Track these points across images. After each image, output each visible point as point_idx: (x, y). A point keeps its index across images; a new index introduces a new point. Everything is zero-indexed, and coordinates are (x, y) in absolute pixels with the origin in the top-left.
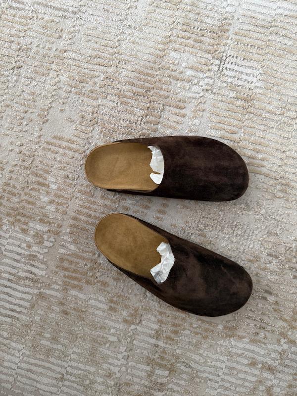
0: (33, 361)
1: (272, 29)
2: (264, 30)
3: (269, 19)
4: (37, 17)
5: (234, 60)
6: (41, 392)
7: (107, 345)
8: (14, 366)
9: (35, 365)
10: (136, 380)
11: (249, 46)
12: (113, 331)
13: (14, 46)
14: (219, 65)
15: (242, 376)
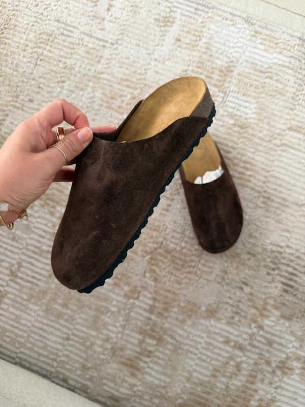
0: (45, 321)
1: (268, 74)
2: (261, 74)
3: (266, 66)
4: (83, 44)
5: (236, 95)
6: (49, 348)
7: (109, 314)
8: (29, 324)
9: (47, 325)
10: (129, 346)
11: (248, 86)
12: (114, 303)
13: (61, 65)
14: (223, 98)
15: (217, 351)
